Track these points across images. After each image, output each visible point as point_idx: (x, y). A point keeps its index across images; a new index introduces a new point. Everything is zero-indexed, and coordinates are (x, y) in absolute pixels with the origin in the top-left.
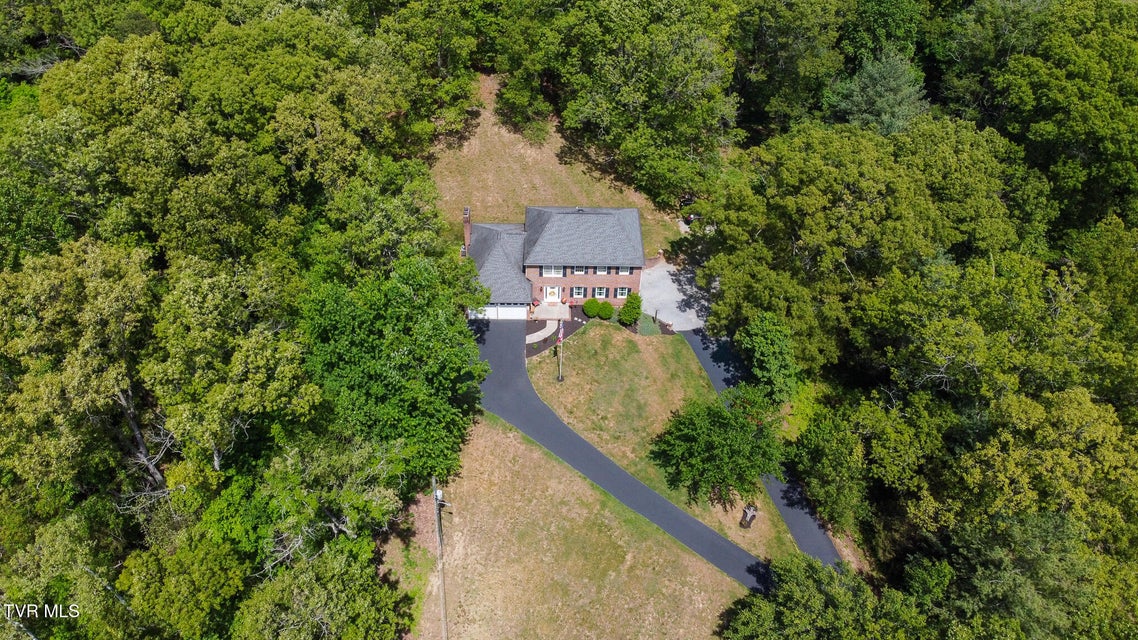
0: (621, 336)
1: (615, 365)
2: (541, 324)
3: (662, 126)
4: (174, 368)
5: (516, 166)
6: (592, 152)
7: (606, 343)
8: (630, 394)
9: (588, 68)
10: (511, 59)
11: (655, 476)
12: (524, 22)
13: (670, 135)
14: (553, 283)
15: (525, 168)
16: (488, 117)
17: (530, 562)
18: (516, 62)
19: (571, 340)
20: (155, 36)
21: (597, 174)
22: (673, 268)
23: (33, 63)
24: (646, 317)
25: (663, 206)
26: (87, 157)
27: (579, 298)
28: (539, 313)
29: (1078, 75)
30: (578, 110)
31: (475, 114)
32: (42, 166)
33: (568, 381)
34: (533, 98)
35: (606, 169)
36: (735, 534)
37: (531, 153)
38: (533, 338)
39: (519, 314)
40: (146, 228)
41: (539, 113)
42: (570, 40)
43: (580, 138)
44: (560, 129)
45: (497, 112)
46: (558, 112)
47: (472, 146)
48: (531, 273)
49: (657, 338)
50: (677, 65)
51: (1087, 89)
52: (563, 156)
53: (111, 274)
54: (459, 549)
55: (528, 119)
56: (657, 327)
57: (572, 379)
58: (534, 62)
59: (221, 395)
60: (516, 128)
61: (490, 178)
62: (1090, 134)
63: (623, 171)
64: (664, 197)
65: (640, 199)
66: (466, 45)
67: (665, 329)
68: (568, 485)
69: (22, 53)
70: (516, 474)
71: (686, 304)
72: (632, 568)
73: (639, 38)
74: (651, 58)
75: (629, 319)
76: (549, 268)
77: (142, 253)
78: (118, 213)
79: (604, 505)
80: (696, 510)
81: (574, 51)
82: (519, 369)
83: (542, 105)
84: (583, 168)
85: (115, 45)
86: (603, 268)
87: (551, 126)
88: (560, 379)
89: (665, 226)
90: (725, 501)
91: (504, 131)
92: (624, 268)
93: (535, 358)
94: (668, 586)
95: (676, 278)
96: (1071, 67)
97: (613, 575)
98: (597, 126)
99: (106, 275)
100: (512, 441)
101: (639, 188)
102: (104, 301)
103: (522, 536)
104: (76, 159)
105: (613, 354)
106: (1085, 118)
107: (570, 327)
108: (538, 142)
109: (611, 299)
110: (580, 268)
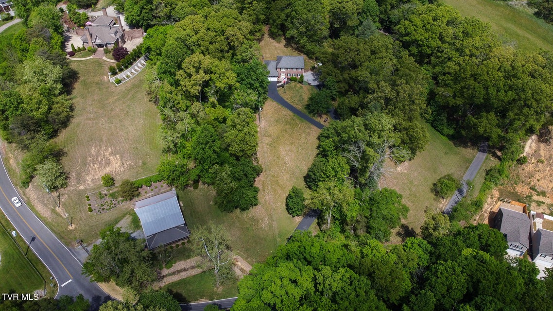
0: (299, 85)
1: (297, 90)
2: (281, 82)
3: (310, 38)
5: (274, 48)
6: (293, 45)
7: (295, 86)
8: (301, 96)
9: (292, 23)
10: (273, 20)
11: (306, 112)
12: (277, 11)
13: (312, 40)
14: (283, 72)
15: (276, 48)
16: (266, 36)
17: (278, 126)
18: (274, 21)
19: (287, 85)
21: (294, 50)
22: (312, 72)
24: (305, 81)
25: (310, 58)
27: (289, 76)
28: (280, 80)
29: (414, 25)
30: (289, 34)
31: (263, 35)
33: (287, 93)
34: (278, 31)
35: (296, 49)
36: (322, 123)
37: (277, 45)
38: (278, 85)
39: (275, 79)
41: (279, 35)
42: (288, 16)
43: (290, 41)
44: (285, 39)
45: (269, 35)
46: (284, 35)
47: (263, 43)
48: (278, 70)
49: (307, 86)
50: (313, 22)
51: (416, 29)
54: (264, 124)
55: (277, 36)
56: (307, 84)
57: (288, 93)
58: (279, 22)
60: (274, 39)
61: (267, 51)
62: (416, 39)
63: (301, 49)
64: (310, 55)
65: (305, 57)
66: (263, 17)
67: (309, 84)
68: (286, 112)
70: (275, 110)
71: (314, 80)
72: (300, 127)
73: (304, 16)
74: (307, 20)
75: (301, 81)
76: (282, 68)
79: (294, 116)
80: (314, 118)
81: (289, 19)
82: (275, 90)
83: (280, 32)
84: (290, 49)
86: (295, 69)
87: (283, 38)
88: (285, 93)
89: (311, 63)
90: (320, 116)
91: (270, 39)
92: (300, 69)
93: (279, 88)
94: (307, 131)
95: (313, 74)
96: (413, 23)
97: (296, 128)
98: (294, 37)
100: (275, 104)
101: (305, 54)
103: (277, 121)
105: (297, 88)
106: (414, 36)
107: (287, 83)
108: (279, 42)
109: (297, 77)
110: (289, 69)
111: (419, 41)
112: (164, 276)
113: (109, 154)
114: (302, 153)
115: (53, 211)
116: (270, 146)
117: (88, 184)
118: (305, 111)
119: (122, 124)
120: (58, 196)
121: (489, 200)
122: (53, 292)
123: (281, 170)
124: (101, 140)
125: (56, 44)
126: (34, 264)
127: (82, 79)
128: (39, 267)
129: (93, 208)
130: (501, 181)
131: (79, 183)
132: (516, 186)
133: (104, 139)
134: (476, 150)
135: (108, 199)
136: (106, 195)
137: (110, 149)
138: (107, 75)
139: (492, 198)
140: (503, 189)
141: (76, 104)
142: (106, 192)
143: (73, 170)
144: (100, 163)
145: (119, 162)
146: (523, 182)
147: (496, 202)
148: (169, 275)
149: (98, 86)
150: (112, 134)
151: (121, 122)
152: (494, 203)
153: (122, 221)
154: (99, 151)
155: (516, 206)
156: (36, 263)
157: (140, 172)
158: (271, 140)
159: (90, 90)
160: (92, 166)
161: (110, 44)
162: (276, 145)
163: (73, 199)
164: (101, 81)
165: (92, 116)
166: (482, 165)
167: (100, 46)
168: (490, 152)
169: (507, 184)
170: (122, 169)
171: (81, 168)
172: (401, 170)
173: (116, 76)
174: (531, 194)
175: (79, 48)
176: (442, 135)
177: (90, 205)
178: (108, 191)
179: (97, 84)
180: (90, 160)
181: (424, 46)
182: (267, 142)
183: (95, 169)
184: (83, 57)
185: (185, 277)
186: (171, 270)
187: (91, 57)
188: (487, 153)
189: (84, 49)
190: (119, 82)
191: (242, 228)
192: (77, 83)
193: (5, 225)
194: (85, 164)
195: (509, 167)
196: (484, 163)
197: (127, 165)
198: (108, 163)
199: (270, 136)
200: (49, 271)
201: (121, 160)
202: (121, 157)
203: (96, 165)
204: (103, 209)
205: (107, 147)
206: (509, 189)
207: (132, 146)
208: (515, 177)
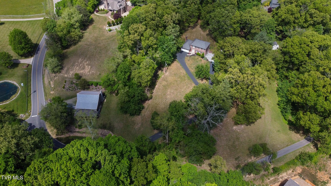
0: (200, 58)
1: (197, 61)
2: (190, 54)
4: (144, 38)
5: (199, 34)
7: (198, 59)
9: (211, 21)
14: (194, 49)
17: (174, 77)
19: (193, 57)
20: (155, 4)
23: (142, 4)
24: (205, 58)
26: (143, 16)
27: (197, 52)
28: (190, 52)
31: (197, 25)
32: (138, 16)
37: (202, 33)
38: (188, 55)
39: (188, 51)
40: (146, 25)
45: (200, 26)
47: (194, 30)
48: (191, 46)
49: (205, 60)
52: (207, 35)
53: (142, 28)
54: (167, 74)
55: (204, 28)
57: (190, 61)
59: (147, 42)
61: (195, 35)
67: (207, 60)
68: (183, 71)
69: (141, 3)
70: (177, 68)
72: (186, 82)
75: (203, 57)
76: (193, 46)
77: (145, 27)
78: (144, 23)
79: (186, 75)
80: (197, 80)
82: (184, 57)
85: (151, 4)
87: (208, 30)
90: (202, 80)
91: (200, 29)
92: (203, 49)
93: (187, 57)
94: (189, 85)
97: (183, 82)
99: (141, 28)
100: (179, 65)
102: (140, 30)
103: (175, 75)
104: (142, 16)
107: (194, 55)
108: (204, 31)
109: (201, 53)
110: (198, 47)
111: (291, 53)
112: (75, 132)
113: (86, 64)
114: (179, 97)
115: (49, 82)
116: (164, 87)
117: (70, 75)
118: (194, 74)
119: (100, 52)
120: (55, 76)
121: (290, 171)
122: (27, 118)
123: (162, 102)
124: (86, 56)
125: (90, 4)
126: (28, 103)
127: (94, 24)
128: (29, 105)
129: (65, 87)
130: (309, 164)
131: (66, 73)
132: (319, 171)
133: (88, 56)
134: (303, 137)
135: (74, 85)
136: (74, 83)
137: (88, 62)
138: (106, 26)
139: (293, 172)
140: (307, 170)
141: (85, 36)
142: (75, 82)
143: (67, 66)
144: (80, 67)
145: (89, 70)
146: (326, 171)
147: (295, 175)
148: (78, 132)
149: (99, 30)
150: (93, 55)
151: (101, 50)
152: (293, 175)
153: (74, 98)
154: (82, 61)
155: (309, 184)
156: (29, 103)
157: (95, 78)
158: (166, 84)
159: (95, 31)
160: (76, 67)
161: (115, 10)
162: (167, 87)
163: (60, 80)
164: (102, 28)
165: (89, 43)
166: (301, 148)
167: (111, 11)
168: (313, 142)
169: (312, 168)
170: (88, 74)
171: (71, 66)
172: (236, 129)
173: (110, 27)
174: (328, 182)
175: (101, 9)
176: (285, 119)
177: (65, 85)
178: (76, 81)
179: (100, 29)
180: (76, 64)
181: (294, 57)
182: (163, 84)
183: (76, 69)
184: (101, 14)
185: (84, 136)
186: (80, 130)
187: (104, 15)
188: (311, 142)
189: (104, 10)
190: (110, 31)
191: (125, 124)
192: (91, 26)
193: (29, 81)
194: (73, 65)
195: (322, 157)
196: (303, 148)
197: (92, 72)
198: (84, 68)
199: (167, 81)
200: (31, 108)
201: (90, 69)
202: (91, 67)
203: (78, 67)
204: (69, 89)
205: (87, 60)
206: (312, 171)
207: (99, 64)
208: (322, 165)
